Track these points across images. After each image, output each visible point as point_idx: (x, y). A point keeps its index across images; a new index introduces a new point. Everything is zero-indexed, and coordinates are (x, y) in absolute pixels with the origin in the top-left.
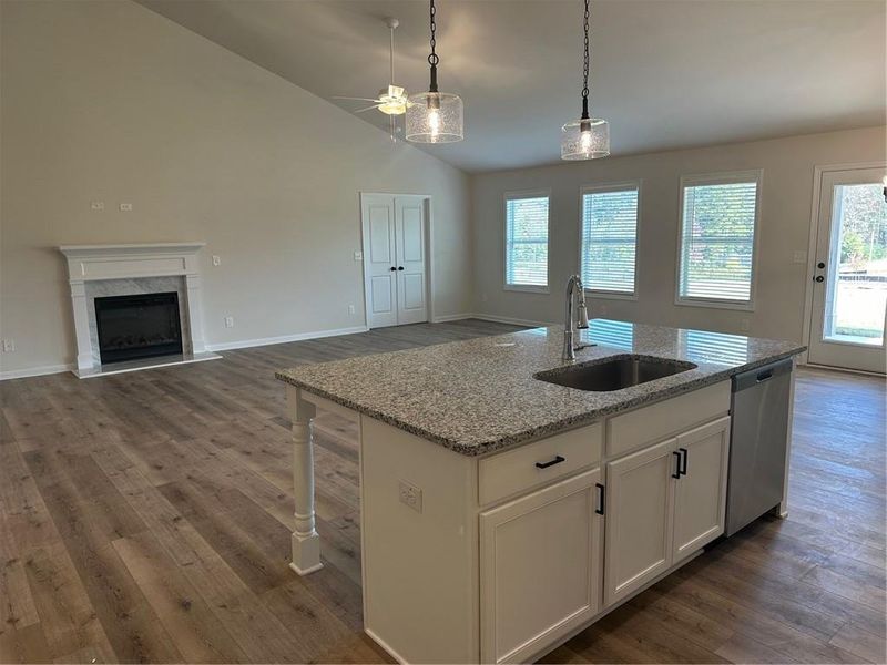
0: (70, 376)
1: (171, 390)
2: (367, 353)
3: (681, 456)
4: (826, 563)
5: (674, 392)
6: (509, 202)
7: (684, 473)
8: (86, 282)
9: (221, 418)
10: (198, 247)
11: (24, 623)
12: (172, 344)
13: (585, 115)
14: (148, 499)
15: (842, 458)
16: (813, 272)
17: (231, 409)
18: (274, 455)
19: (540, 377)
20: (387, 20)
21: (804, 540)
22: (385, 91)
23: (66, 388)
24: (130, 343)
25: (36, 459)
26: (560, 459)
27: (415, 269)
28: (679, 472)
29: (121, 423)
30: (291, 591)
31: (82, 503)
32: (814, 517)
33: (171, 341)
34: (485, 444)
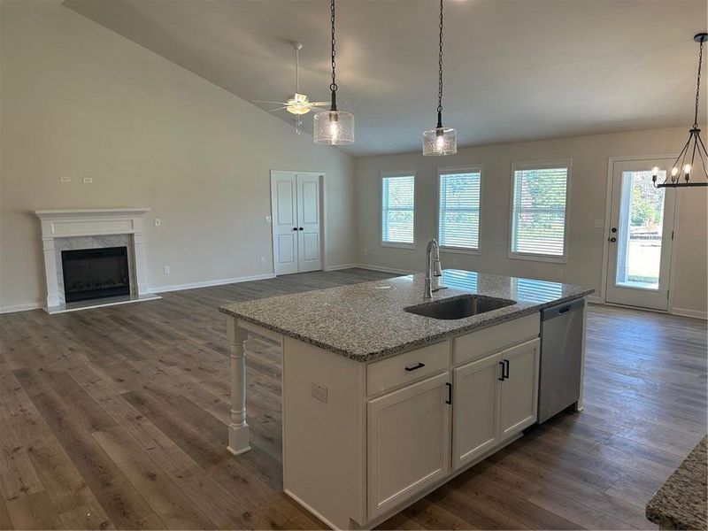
0: (41, 312)
1: (124, 323)
2: (276, 294)
3: (505, 365)
4: (608, 441)
5: (499, 320)
6: (384, 179)
7: (507, 377)
8: (55, 238)
9: (165, 344)
10: (144, 212)
11: (33, 491)
12: (122, 287)
13: (440, 125)
14: (115, 403)
15: (624, 370)
16: (608, 234)
17: (172, 337)
18: (209, 371)
19: (408, 310)
20: (293, 43)
21: (594, 426)
22: (292, 97)
23: (39, 321)
24: (88, 286)
25: (23, 375)
26: (421, 365)
27: (312, 229)
28: (503, 376)
29: (88, 348)
30: (229, 466)
31: (64, 406)
32: (601, 411)
33: (121, 284)
34: (371, 354)
